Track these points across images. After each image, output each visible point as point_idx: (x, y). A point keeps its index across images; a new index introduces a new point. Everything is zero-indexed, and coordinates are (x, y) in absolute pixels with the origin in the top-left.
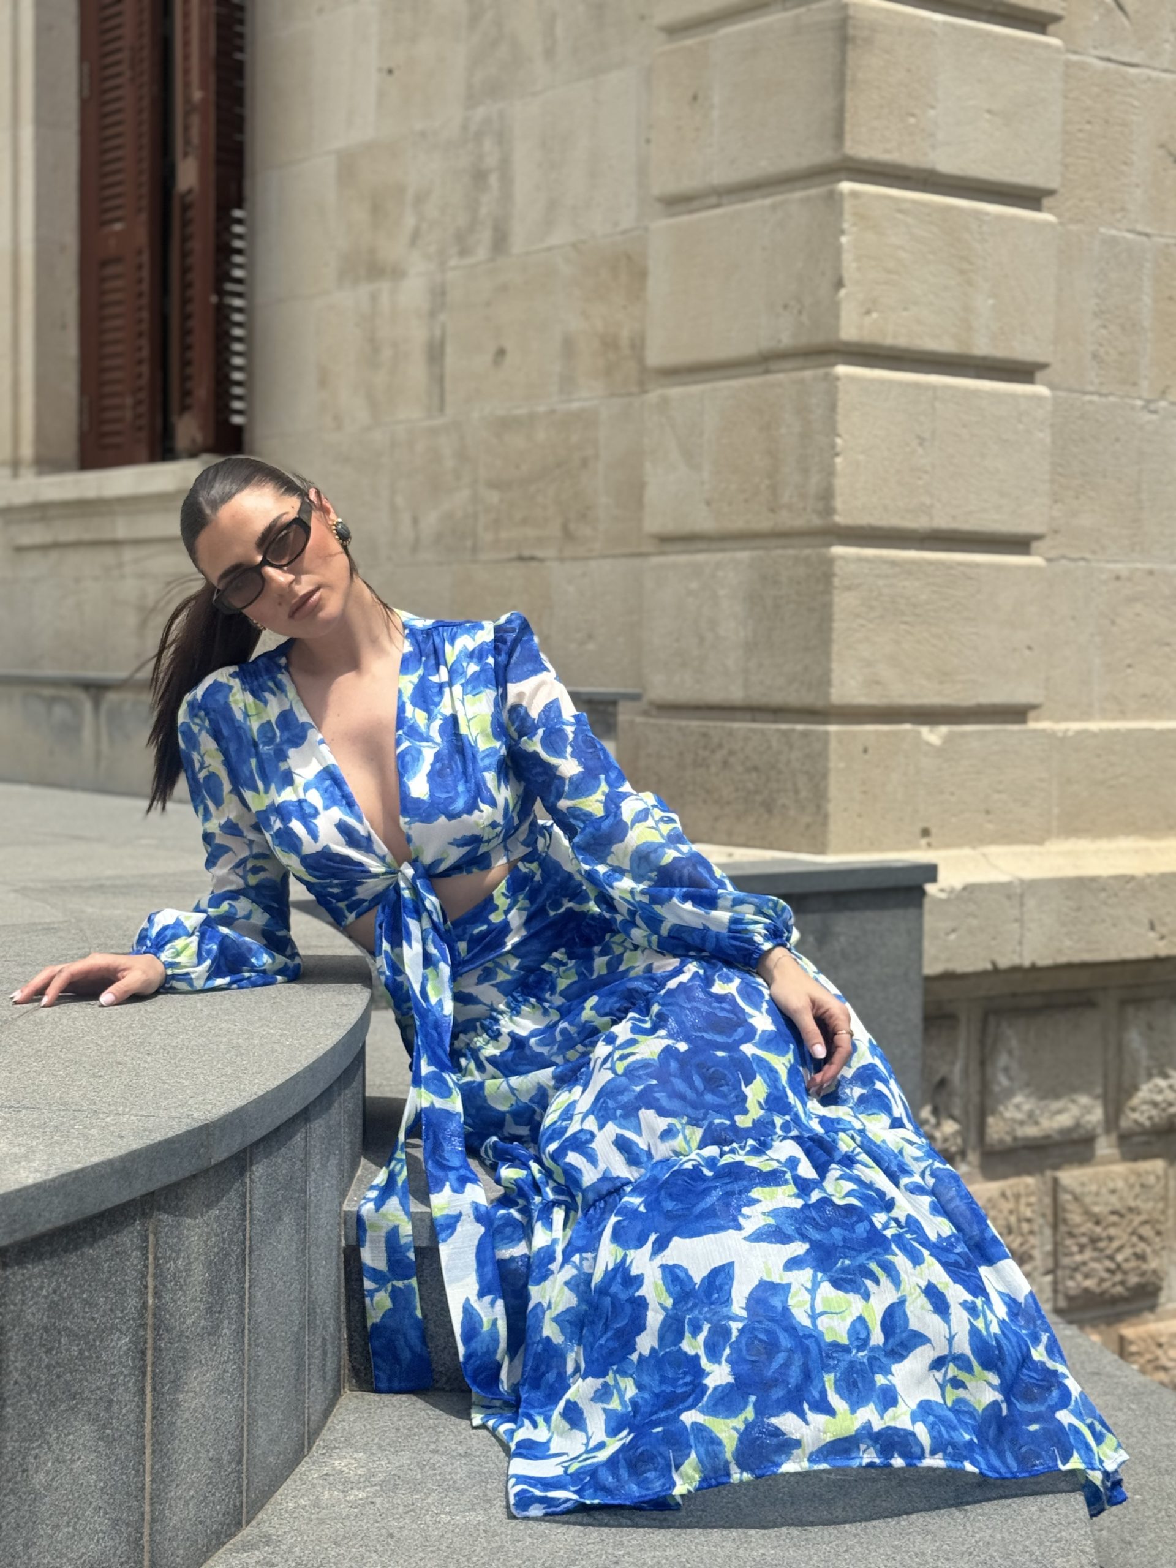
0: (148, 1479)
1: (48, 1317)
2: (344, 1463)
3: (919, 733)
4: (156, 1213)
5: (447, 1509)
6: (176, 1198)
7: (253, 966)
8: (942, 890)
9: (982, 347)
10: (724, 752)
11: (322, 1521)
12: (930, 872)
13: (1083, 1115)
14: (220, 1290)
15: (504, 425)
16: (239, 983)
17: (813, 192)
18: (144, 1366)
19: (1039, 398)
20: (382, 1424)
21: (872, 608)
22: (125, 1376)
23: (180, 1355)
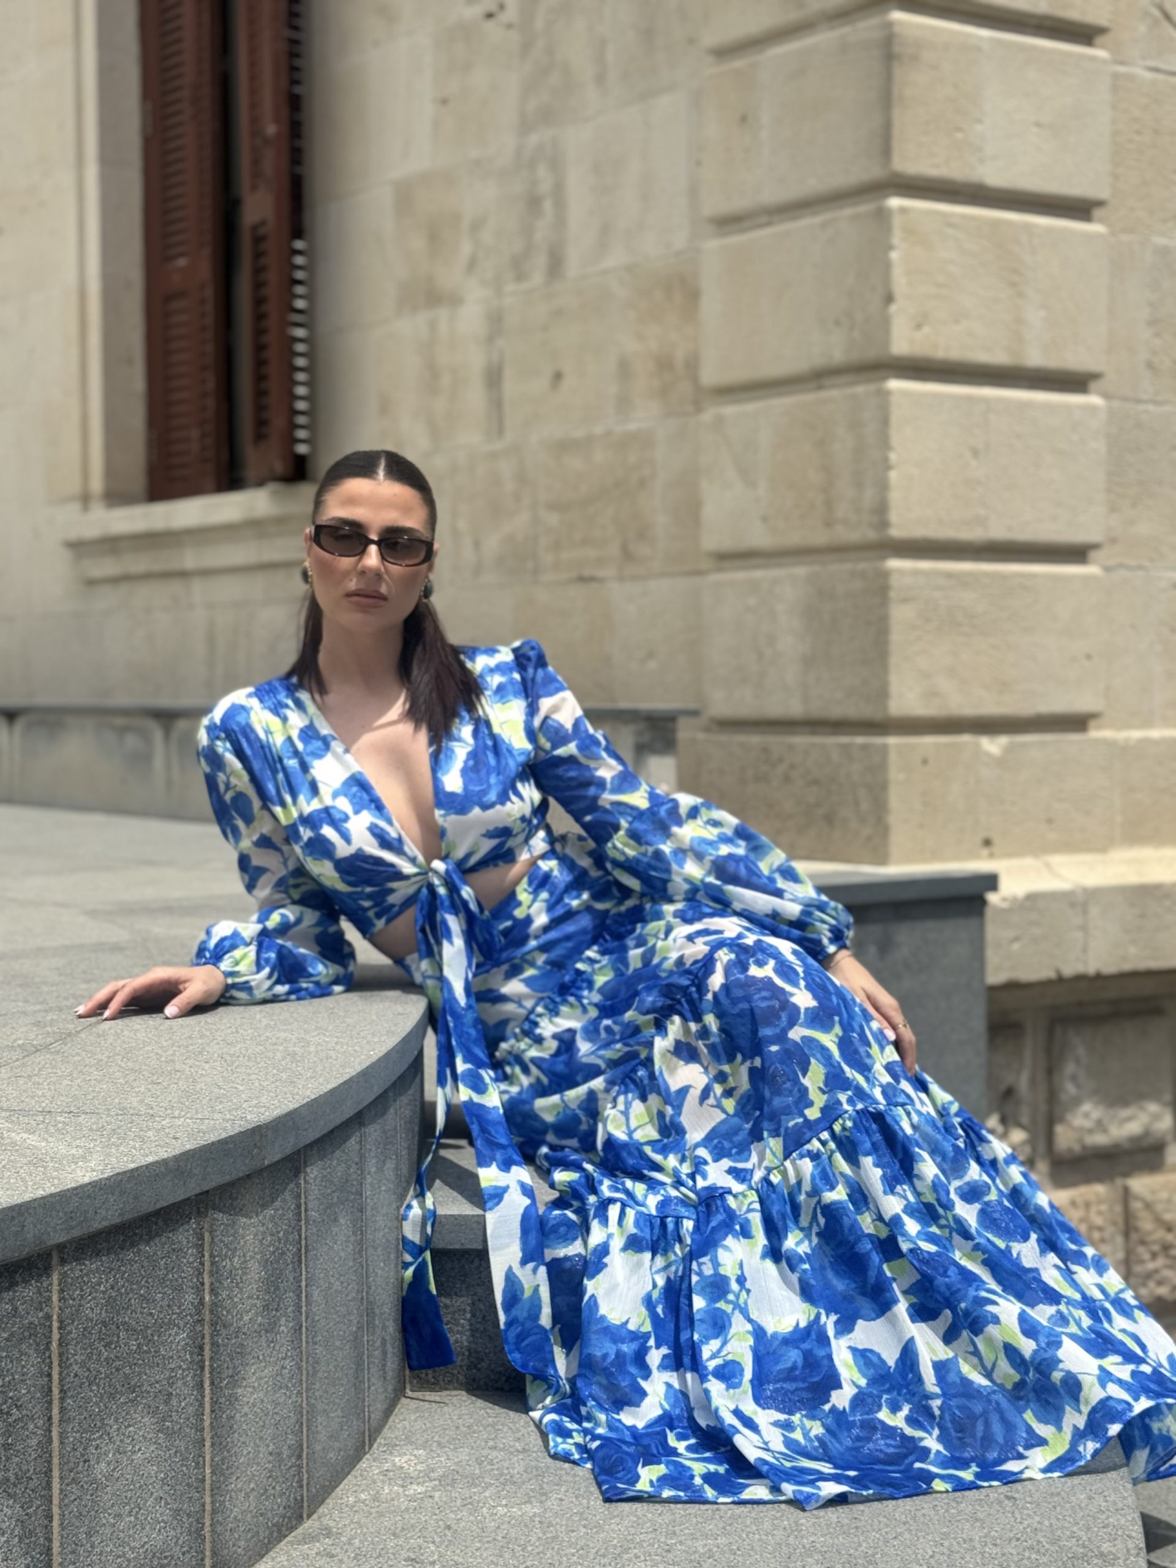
0: (208, 1471)
1: (106, 1312)
2: (405, 1460)
3: (979, 744)
4: (211, 1212)
5: (504, 1502)
6: (230, 1198)
7: (311, 975)
8: (1004, 899)
9: (1035, 358)
10: (785, 766)
11: (381, 1515)
12: (991, 882)
13: (1152, 1123)
14: (277, 1288)
15: (564, 447)
16: (297, 993)
17: (862, 208)
18: (203, 1361)
19: (1092, 409)
20: (441, 1422)
21: (928, 620)
22: (184, 1370)
23: (238, 1350)
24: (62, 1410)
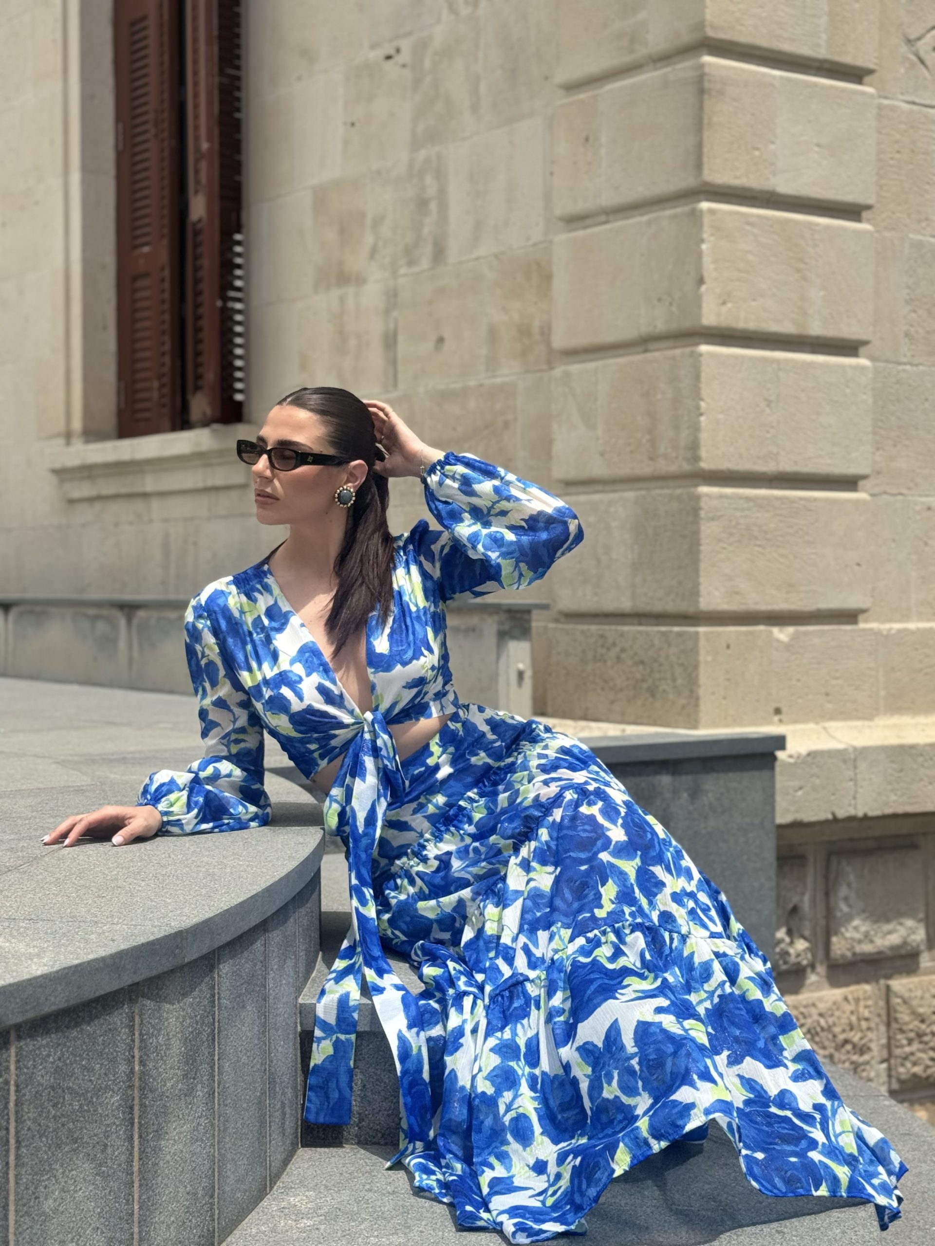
0: (136, 1207)
1: (55, 1078)
2: (298, 1199)
3: (771, 632)
4: (140, 999)
5: (376, 1233)
6: (157, 988)
7: (232, 814)
8: (791, 756)
9: (816, 329)
10: (617, 649)
12: (780, 742)
13: (909, 935)
14: (195, 1061)
15: (444, 396)
16: (220, 828)
17: (679, 210)
18: (133, 1119)
19: (863, 368)
20: (329, 1170)
21: (731, 534)
22: (117, 1126)
23: (162, 1110)
24: (18, 1157)
